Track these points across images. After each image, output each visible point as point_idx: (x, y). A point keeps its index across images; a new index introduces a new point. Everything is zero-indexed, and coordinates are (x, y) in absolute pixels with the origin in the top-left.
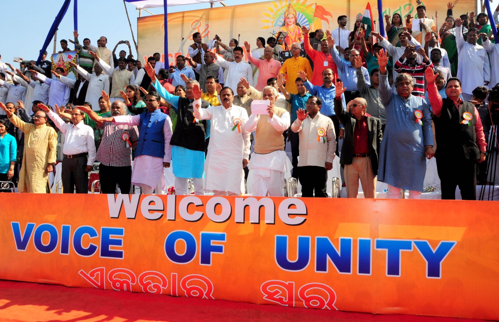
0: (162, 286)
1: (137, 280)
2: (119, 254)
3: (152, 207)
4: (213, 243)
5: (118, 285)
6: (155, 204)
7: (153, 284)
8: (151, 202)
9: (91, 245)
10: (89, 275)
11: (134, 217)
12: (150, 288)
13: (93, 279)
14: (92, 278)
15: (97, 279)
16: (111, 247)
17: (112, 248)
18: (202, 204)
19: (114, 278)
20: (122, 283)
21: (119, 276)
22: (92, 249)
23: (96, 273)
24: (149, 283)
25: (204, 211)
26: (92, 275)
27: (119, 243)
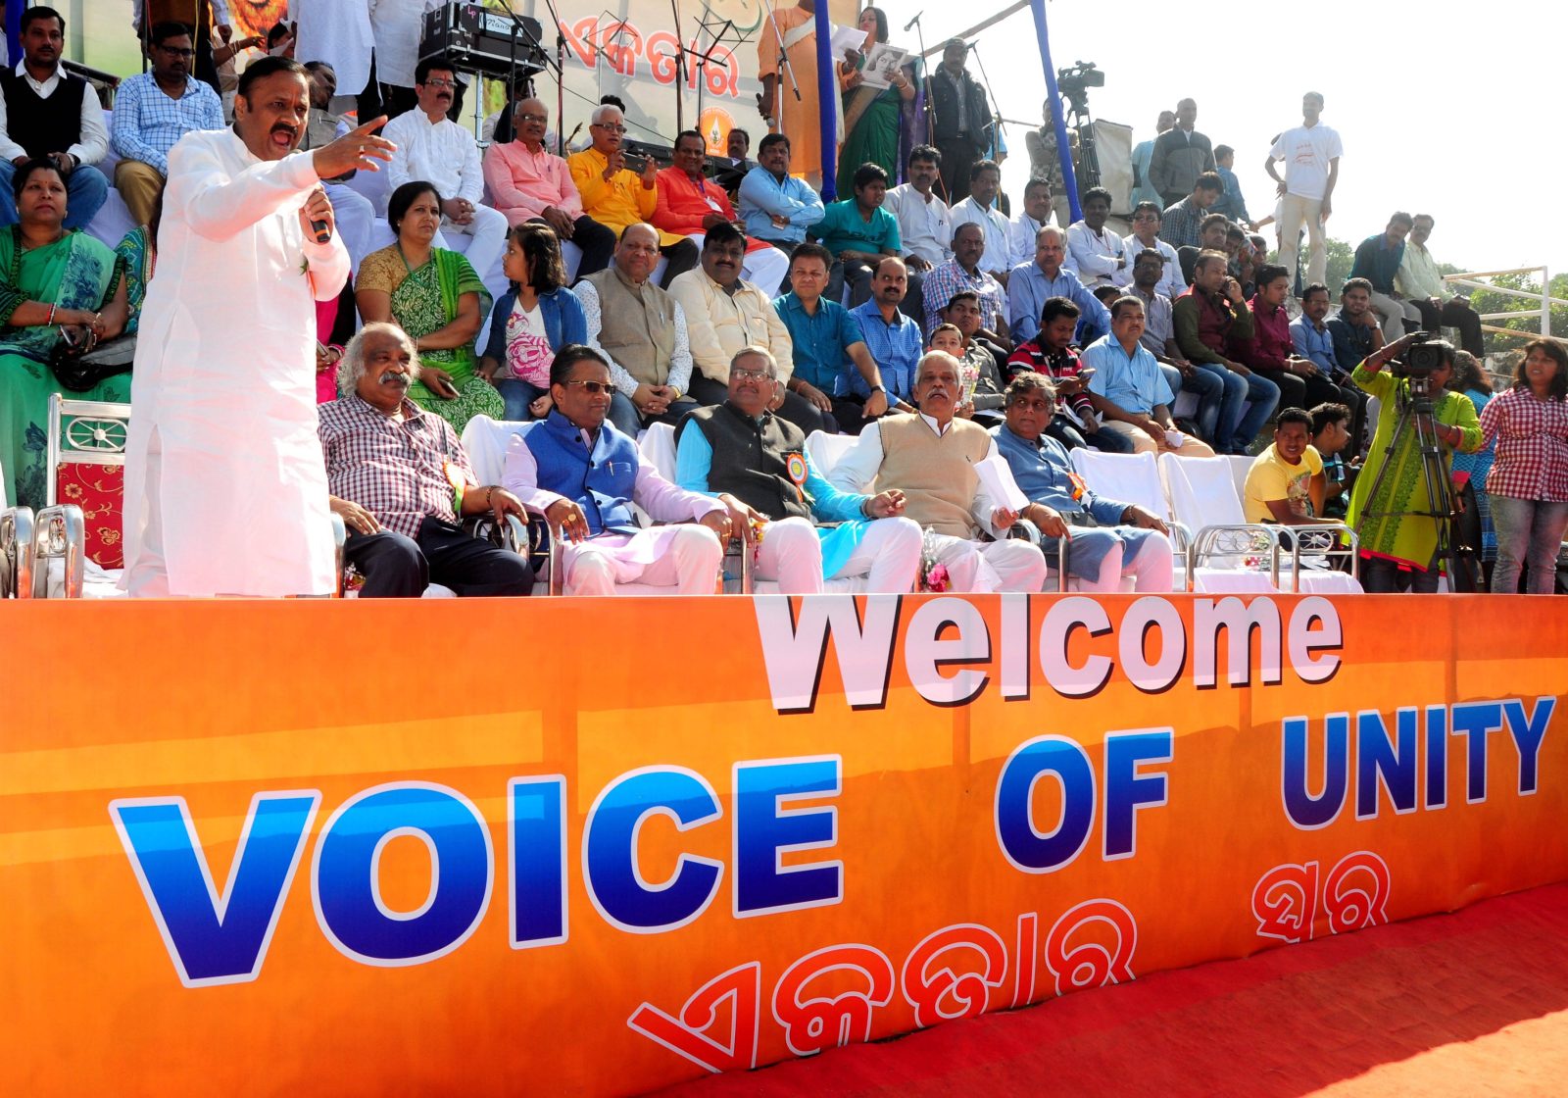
0: (989, 979)
1: (898, 981)
2: (822, 884)
3: (949, 649)
4: (1142, 770)
5: (815, 1028)
6: (957, 636)
7: (956, 981)
8: (945, 628)
9: (687, 864)
10: (681, 1023)
11: (879, 701)
12: (949, 1005)
13: (703, 1033)
14: (696, 1032)
15: (719, 1032)
16: (783, 855)
17: (788, 860)
18: (1109, 626)
19: (802, 1003)
20: (831, 1015)
21: (825, 986)
22: (696, 883)
23: (712, 1002)
24: (945, 980)
25: (1114, 653)
26: (697, 1016)
27: (816, 828)
